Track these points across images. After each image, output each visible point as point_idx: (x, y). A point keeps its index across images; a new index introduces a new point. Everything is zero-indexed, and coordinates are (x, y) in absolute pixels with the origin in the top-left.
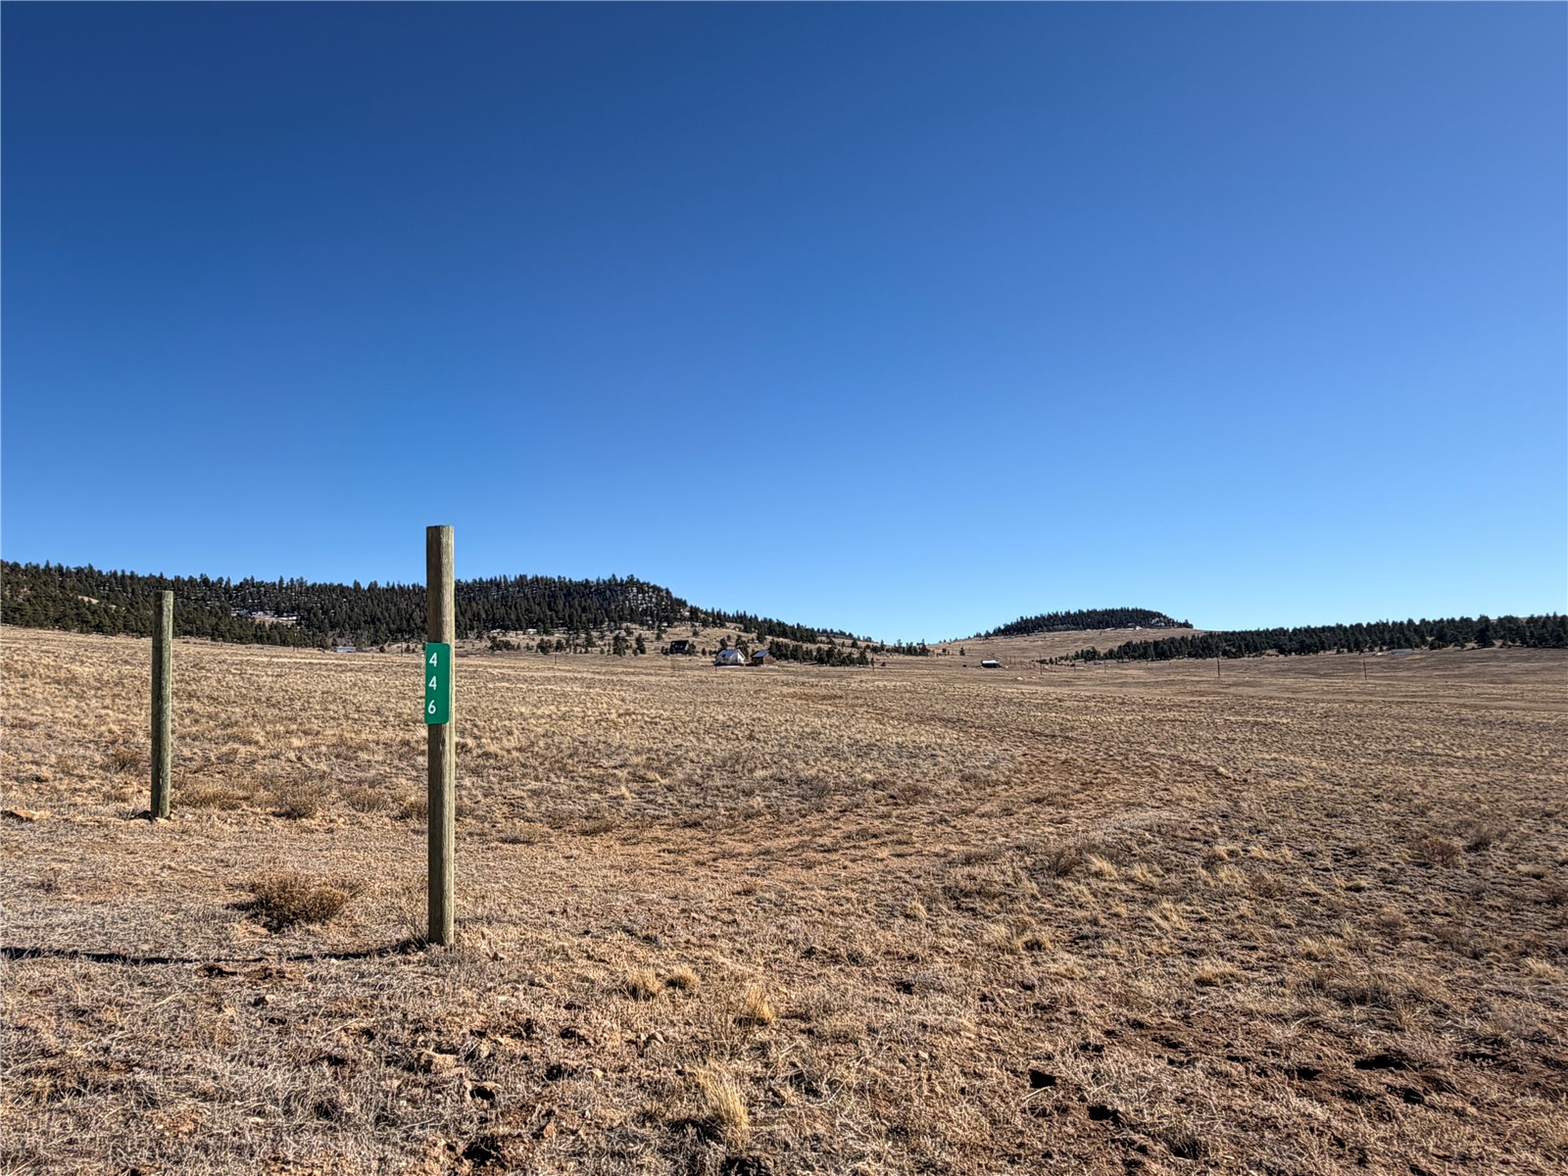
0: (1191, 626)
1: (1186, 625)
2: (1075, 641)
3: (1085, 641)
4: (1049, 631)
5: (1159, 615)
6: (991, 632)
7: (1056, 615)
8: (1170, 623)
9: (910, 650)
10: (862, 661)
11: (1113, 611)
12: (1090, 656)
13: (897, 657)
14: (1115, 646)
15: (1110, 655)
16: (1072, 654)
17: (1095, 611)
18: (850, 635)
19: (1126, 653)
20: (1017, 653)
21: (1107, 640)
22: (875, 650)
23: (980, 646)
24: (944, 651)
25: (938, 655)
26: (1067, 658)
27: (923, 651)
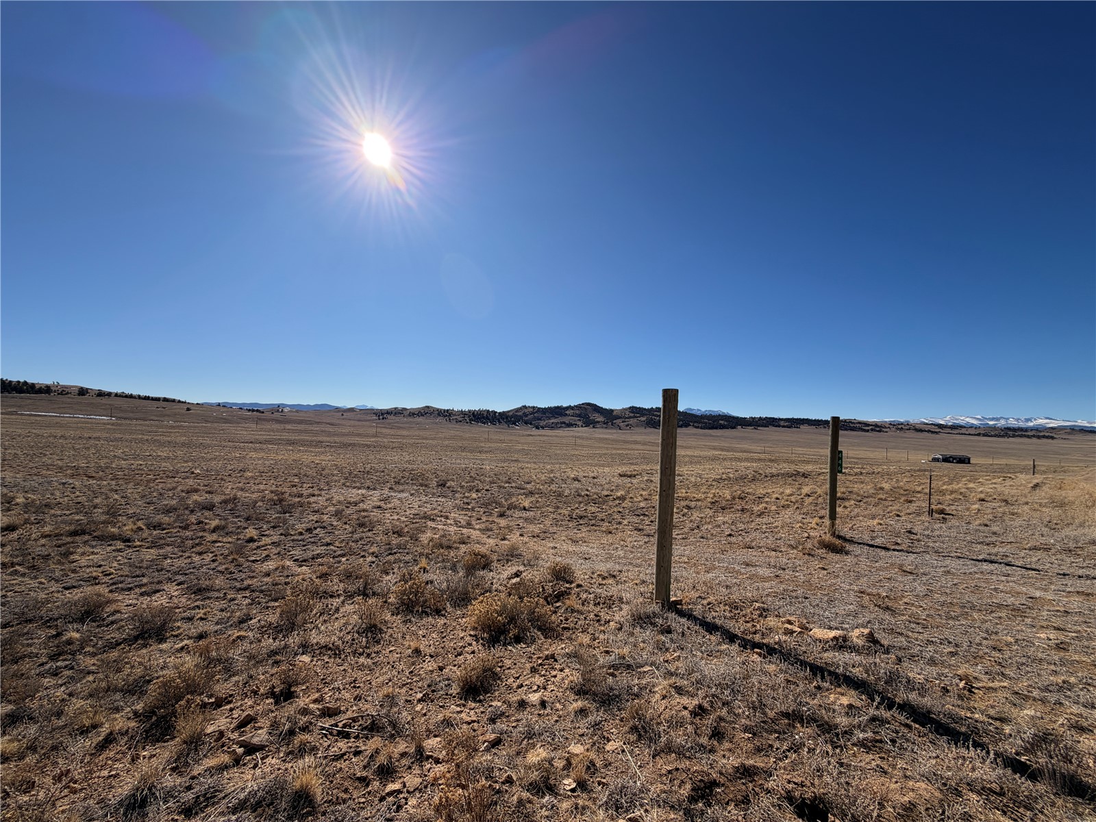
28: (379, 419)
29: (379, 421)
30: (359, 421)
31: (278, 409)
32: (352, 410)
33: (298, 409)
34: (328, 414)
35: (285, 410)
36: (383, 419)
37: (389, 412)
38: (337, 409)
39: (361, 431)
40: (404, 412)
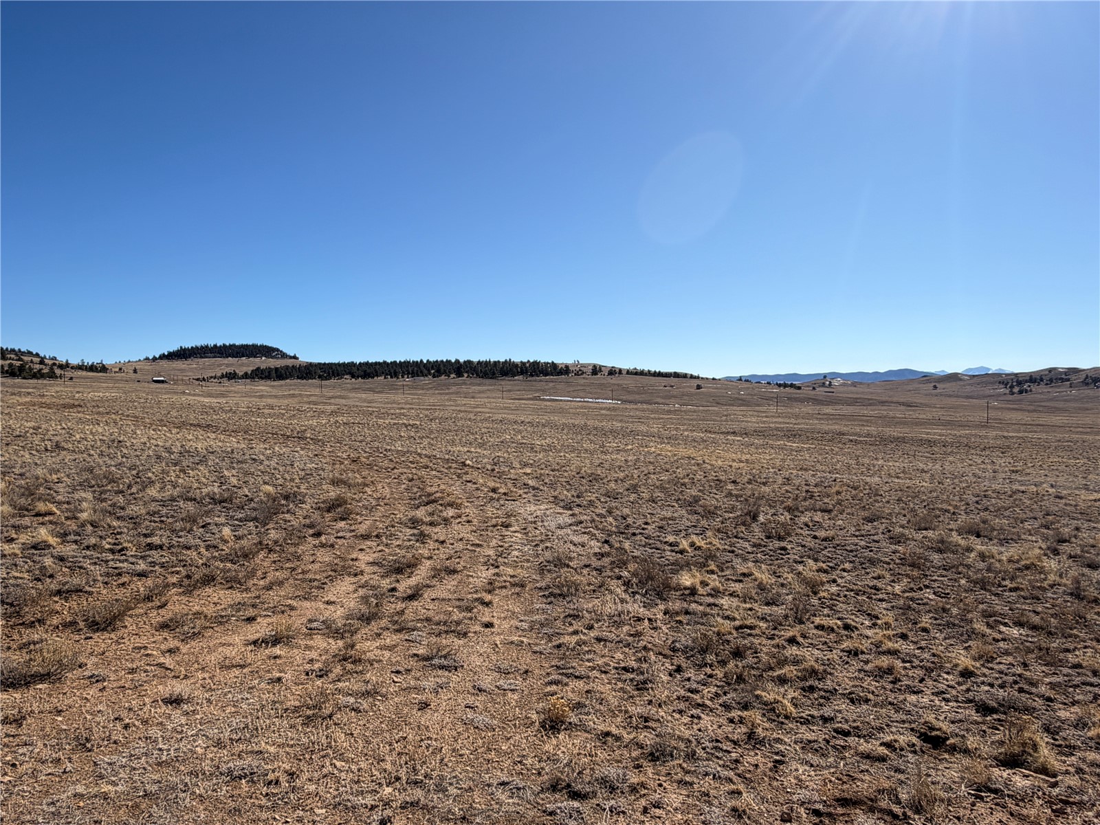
0: (297, 358)
1: (295, 357)
2: (221, 365)
3: (228, 365)
4: (202, 357)
5: (277, 350)
6: (157, 356)
7: (207, 346)
8: (284, 356)
9: (92, 368)
10: (52, 375)
11: (247, 345)
12: (232, 376)
13: (80, 373)
14: (249, 369)
15: (246, 376)
16: (219, 374)
17: (234, 345)
18: (37, 355)
19: (257, 375)
20: (178, 373)
21: (242, 365)
22: (61, 367)
23: (148, 367)
24: (120, 369)
25: (115, 372)
26: (215, 378)
27: (103, 369)
28: (1013, 393)
29: (1011, 397)
30: (968, 397)
31: (823, 381)
32: (954, 377)
33: (857, 380)
34: (910, 387)
35: (835, 383)
36: (1021, 392)
37: (1034, 379)
38: (926, 378)
39: (959, 416)
40: (1073, 377)
